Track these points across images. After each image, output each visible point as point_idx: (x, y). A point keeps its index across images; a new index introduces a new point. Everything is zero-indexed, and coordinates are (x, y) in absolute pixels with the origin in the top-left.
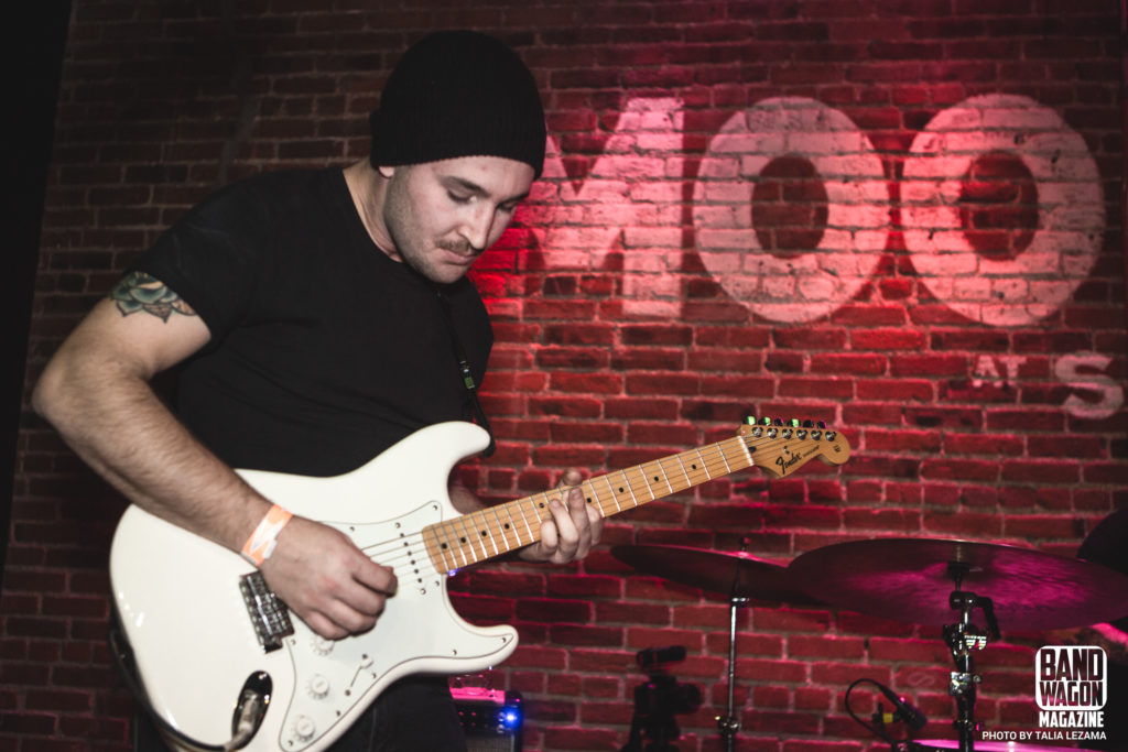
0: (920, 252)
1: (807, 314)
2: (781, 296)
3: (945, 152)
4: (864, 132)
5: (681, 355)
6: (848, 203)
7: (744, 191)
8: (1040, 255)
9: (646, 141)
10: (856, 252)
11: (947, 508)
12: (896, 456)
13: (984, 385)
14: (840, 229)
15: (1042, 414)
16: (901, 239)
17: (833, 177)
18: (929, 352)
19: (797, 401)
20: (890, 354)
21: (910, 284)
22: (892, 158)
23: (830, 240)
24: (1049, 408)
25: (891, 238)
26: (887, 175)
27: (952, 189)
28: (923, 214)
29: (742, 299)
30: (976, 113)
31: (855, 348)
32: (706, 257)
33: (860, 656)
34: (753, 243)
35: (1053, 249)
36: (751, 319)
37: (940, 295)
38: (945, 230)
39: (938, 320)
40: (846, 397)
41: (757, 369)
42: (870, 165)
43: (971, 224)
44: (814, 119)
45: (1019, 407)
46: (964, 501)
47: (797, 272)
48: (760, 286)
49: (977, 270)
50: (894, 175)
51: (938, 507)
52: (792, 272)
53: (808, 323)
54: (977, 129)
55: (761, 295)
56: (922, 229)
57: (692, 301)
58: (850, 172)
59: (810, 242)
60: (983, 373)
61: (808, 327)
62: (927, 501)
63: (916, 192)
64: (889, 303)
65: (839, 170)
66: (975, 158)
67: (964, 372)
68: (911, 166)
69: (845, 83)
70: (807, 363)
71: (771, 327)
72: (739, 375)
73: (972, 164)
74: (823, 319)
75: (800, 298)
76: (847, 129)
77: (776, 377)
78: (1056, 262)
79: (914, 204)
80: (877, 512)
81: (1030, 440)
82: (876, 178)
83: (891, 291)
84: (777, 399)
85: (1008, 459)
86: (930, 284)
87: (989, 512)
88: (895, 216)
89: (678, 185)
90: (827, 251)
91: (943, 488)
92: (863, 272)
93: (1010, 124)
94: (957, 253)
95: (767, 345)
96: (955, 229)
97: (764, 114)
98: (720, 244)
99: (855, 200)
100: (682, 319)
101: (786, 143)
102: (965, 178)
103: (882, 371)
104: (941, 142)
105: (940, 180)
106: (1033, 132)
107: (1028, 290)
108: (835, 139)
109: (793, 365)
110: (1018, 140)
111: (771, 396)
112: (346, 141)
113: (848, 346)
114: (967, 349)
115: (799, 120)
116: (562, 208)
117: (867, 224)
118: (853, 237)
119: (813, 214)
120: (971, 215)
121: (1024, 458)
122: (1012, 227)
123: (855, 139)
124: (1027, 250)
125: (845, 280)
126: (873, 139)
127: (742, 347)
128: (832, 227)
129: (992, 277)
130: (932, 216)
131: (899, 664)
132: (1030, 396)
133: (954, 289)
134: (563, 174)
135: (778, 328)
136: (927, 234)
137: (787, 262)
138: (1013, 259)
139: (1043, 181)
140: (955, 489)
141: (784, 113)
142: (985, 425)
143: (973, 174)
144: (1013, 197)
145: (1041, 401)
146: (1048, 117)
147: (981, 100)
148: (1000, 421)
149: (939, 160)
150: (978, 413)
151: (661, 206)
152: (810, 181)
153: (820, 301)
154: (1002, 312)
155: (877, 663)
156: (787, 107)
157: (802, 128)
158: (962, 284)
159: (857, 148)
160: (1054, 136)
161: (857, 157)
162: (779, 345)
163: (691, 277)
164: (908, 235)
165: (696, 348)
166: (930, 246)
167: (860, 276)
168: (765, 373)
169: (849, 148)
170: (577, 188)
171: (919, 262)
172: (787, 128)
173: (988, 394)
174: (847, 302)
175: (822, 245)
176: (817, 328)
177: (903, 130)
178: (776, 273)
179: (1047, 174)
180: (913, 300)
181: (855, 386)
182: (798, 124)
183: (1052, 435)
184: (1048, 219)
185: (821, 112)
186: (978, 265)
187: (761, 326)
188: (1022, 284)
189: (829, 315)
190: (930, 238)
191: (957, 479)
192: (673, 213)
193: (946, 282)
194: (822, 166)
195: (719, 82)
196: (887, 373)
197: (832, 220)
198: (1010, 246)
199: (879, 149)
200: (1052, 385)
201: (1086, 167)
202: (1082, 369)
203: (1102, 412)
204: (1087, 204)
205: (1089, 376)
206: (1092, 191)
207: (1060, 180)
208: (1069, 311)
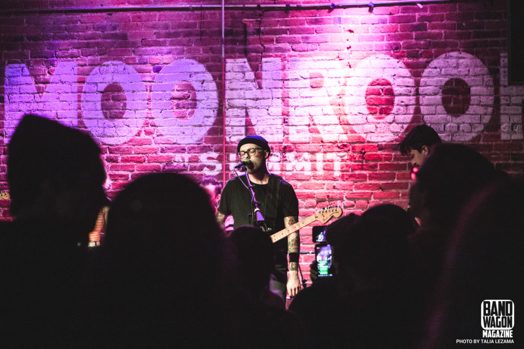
0: (157, 118)
1: (120, 141)
2: (111, 135)
3: (166, 81)
4: (139, 74)
6: (134, 100)
7: (99, 97)
8: (197, 118)
9: (64, 78)
13: (177, 165)
14: (130, 110)
15: (196, 174)
16: (151, 113)
17: (128, 91)
18: (160, 154)
19: (116, 173)
20: (147, 155)
21: (154, 130)
22: (148, 84)
23: (127, 114)
24: (199, 172)
25: (148, 113)
26: (147, 90)
28: (158, 104)
29: (98, 136)
30: (177, 66)
31: (135, 153)
32: (85, 121)
34: (102, 116)
35: (201, 116)
36: (101, 144)
37: (163, 133)
38: (166, 110)
39: (163, 142)
40: (132, 171)
42: (141, 86)
43: (175, 107)
44: (122, 69)
45: (189, 172)
47: (116, 126)
48: (104, 131)
49: (176, 123)
50: (149, 89)
53: (120, 144)
55: (104, 135)
56: (158, 109)
58: (134, 89)
59: (120, 116)
60: (177, 161)
61: (120, 146)
63: (156, 96)
64: (147, 137)
65: (131, 88)
67: (171, 160)
68: (154, 86)
69: (133, 56)
70: (120, 159)
71: (107, 146)
74: (125, 143)
75: (117, 135)
76: (133, 72)
77: (110, 164)
78: (202, 120)
79: (156, 100)
82: (143, 91)
83: (148, 133)
84: (110, 172)
86: (160, 129)
88: (149, 104)
89: (76, 95)
92: (139, 126)
93: (188, 70)
95: (106, 153)
96: (170, 109)
97: (105, 67)
98: (90, 116)
99: (136, 99)
101: (113, 79)
102: (173, 90)
103: (144, 161)
104: (164, 77)
105: (164, 91)
106: (196, 73)
107: (193, 130)
108: (129, 77)
109: (114, 160)
110: (191, 76)
113: (133, 153)
114: (172, 152)
115: (117, 70)
116: (36, 104)
117: (140, 108)
118: (135, 113)
119: (122, 105)
120: (175, 104)
122: (188, 108)
124: (193, 117)
125: (132, 129)
126: (142, 77)
128: (128, 109)
129: (181, 126)
130: (161, 104)
132: (192, 168)
133: (169, 131)
134: (36, 92)
135: (110, 147)
136: (160, 111)
137: (113, 122)
138: (188, 119)
139: (198, 91)
141: (112, 67)
143: (175, 89)
144: (189, 97)
145: (195, 170)
146: (201, 68)
147: (179, 61)
149: (164, 84)
151: (70, 103)
152: (121, 93)
153: (124, 136)
154: (184, 138)
156: (113, 65)
160: (203, 75)
162: (110, 153)
166: (161, 115)
167: (137, 127)
170: (40, 97)
171: (157, 122)
172: (113, 73)
173: (179, 168)
174: (133, 137)
175: (124, 116)
176: (123, 146)
177: (152, 73)
178: (109, 127)
179: (200, 89)
180: (154, 135)
181: (135, 166)
182: (117, 72)
184: (200, 105)
185: (125, 67)
188: (190, 128)
189: (127, 142)
192: (74, 105)
193: (166, 129)
194: (125, 87)
195: (89, 55)
196: (146, 162)
197: (128, 107)
198: (187, 115)
200: (199, 164)
201: (213, 86)
202: (209, 158)
203: (215, 173)
204: (212, 99)
205: (211, 161)
206: (214, 95)
207: (204, 90)
208: (206, 138)
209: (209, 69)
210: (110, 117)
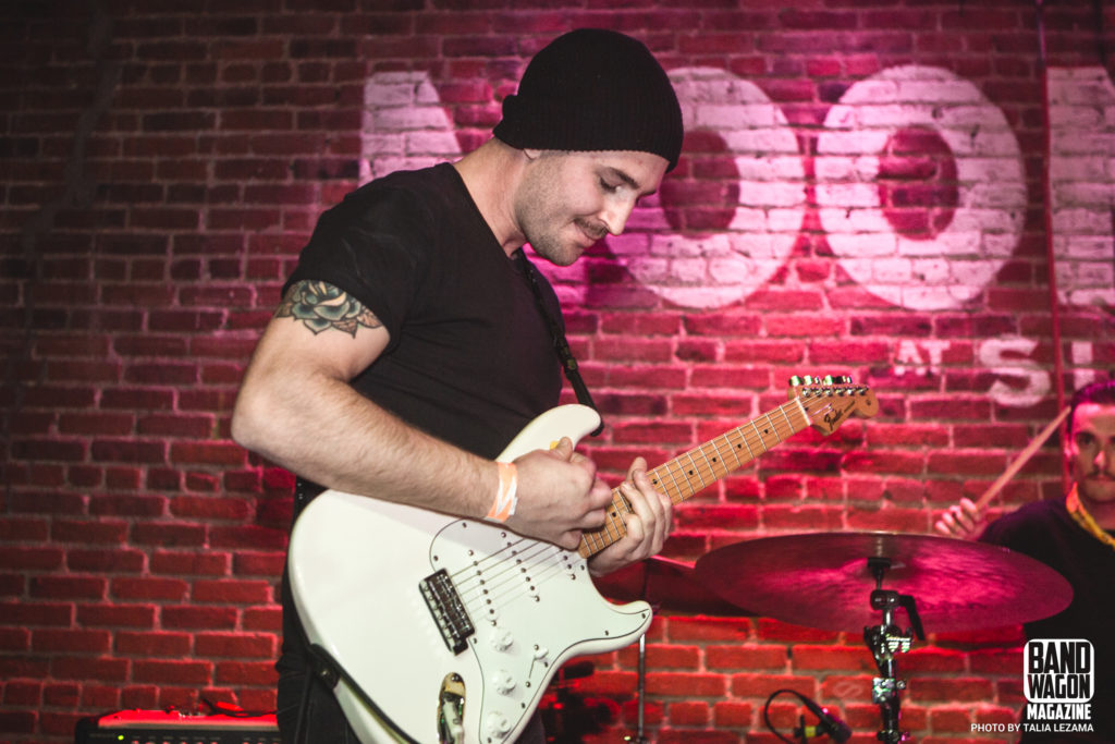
0: (838, 232)
1: (719, 299)
2: (692, 279)
3: (861, 127)
4: (777, 105)
5: (585, 344)
6: (761, 180)
8: (961, 234)
10: (770, 232)
11: (871, 504)
12: (817, 450)
13: (907, 373)
14: (752, 207)
15: (967, 402)
16: (817, 218)
17: (744, 153)
18: (848, 338)
19: (710, 392)
20: (808, 340)
21: (828, 265)
22: (807, 133)
23: (742, 219)
24: (975, 396)
25: (807, 218)
26: (801, 151)
27: (870, 166)
28: (839, 191)
29: (651, 283)
30: (892, 85)
31: (771, 335)
33: (782, 666)
34: (661, 222)
35: (975, 228)
36: (660, 305)
37: (857, 277)
38: (862, 208)
39: (857, 304)
40: (761, 389)
41: (667, 358)
42: (784, 139)
43: (889, 202)
44: (723, 91)
45: (942, 395)
46: (888, 495)
47: (709, 254)
48: (669, 268)
49: (897, 251)
50: (809, 149)
51: (861, 503)
52: (703, 254)
53: (723, 308)
54: (894, 102)
55: (671, 280)
56: (840, 208)
57: (597, 286)
58: (762, 147)
59: (721, 222)
60: (905, 360)
61: (719, 313)
62: (851, 496)
63: (833, 168)
64: (806, 287)
65: (752, 146)
66: (893, 132)
67: (886, 359)
68: (826, 141)
69: (756, 53)
71: (680, 313)
72: (648, 365)
73: (890, 139)
74: (737, 304)
75: (712, 282)
76: (759, 102)
77: (688, 367)
78: (977, 241)
79: (831, 181)
80: (797, 510)
81: (955, 430)
82: (790, 154)
83: (809, 274)
84: (689, 391)
85: (934, 451)
86: (847, 265)
87: (914, 509)
88: (810, 192)
90: (740, 232)
91: (866, 483)
92: (778, 254)
93: (927, 97)
94: (876, 232)
95: (677, 332)
96: (874, 208)
99: (767, 176)
100: (586, 305)
102: (883, 154)
103: (799, 359)
104: (856, 116)
105: (856, 155)
106: (951, 105)
107: (950, 271)
108: (746, 112)
109: (704, 354)
110: (936, 114)
111: (682, 387)
112: (218, 112)
113: (763, 332)
114: (889, 334)
115: (709, 92)
117: (780, 202)
118: (767, 216)
119: (724, 192)
120: (890, 192)
121: (950, 449)
122: (932, 205)
123: (769, 112)
124: (948, 229)
125: (758, 262)
126: (787, 113)
127: (651, 335)
128: (745, 206)
129: (913, 257)
130: (849, 193)
131: (826, 673)
132: (955, 383)
133: (873, 271)
134: (457, 149)
135: (689, 314)
136: (844, 213)
137: (697, 243)
138: (933, 238)
139: (963, 156)
140: (878, 484)
141: (693, 84)
142: (908, 415)
143: (890, 150)
144: (933, 173)
145: (966, 389)
146: (966, 90)
147: (897, 72)
148: (924, 410)
149: (855, 134)
150: (901, 402)
152: (721, 157)
153: (734, 284)
154: (924, 294)
155: (800, 674)
156: (696, 78)
157: (712, 100)
158: (881, 265)
159: (770, 122)
160: (973, 110)
161: (769, 131)
162: (691, 331)
163: (595, 261)
164: (823, 214)
165: (602, 336)
166: (848, 225)
167: (774, 258)
168: (676, 363)
169: (760, 122)
171: (835, 243)
172: (696, 100)
173: (912, 382)
174: (761, 286)
175: (734, 225)
176: (731, 314)
177: (818, 104)
178: (686, 255)
179: (966, 149)
180: (830, 283)
181: (772, 375)
182: (707, 96)
183: (978, 424)
184: (968, 197)
185: (732, 84)
186: (897, 245)
187: (670, 312)
188: (943, 265)
189: (743, 300)
190: (848, 216)
191: (880, 472)
193: (866, 264)
194: (734, 140)
196: (806, 361)
197: (744, 198)
198: (931, 224)
199: (793, 125)
200: (976, 371)
201: (1006, 142)
202: (1007, 354)
203: (1028, 399)
204: (1008, 181)
205: (1013, 362)
206: (1013, 168)
207: (980, 155)
208: (992, 294)
209: (992, 94)
210: (690, 226)
